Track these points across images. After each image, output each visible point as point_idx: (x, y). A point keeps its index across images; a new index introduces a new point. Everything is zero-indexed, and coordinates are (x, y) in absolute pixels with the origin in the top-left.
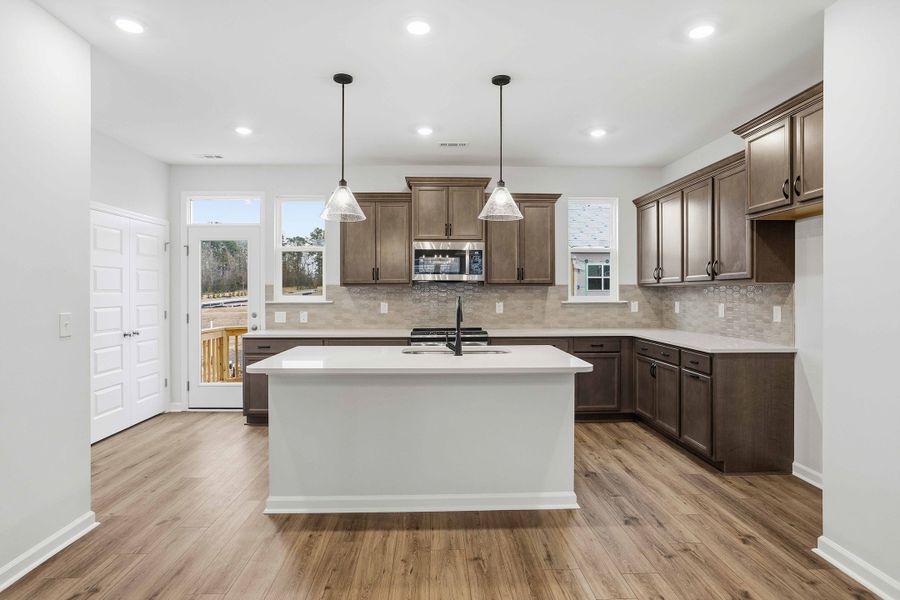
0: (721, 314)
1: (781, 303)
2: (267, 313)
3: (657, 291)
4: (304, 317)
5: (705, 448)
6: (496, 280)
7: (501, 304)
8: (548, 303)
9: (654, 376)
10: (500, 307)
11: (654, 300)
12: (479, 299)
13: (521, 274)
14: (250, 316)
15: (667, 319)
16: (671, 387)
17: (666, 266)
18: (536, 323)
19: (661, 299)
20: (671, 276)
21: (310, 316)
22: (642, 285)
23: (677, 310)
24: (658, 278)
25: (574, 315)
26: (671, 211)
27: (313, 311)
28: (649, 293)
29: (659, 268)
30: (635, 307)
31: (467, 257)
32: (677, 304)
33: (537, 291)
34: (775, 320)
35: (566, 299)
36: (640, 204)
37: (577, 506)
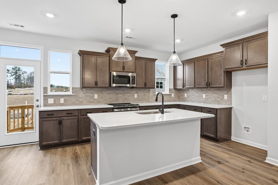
0: (204, 97)
1: (227, 94)
2: (44, 100)
4: (62, 101)
5: (214, 136)
6: (138, 86)
8: (150, 94)
10: (136, 96)
11: (178, 93)
12: (130, 93)
13: (145, 85)
14: (35, 101)
15: (181, 99)
18: (146, 101)
20: (189, 86)
21: (65, 100)
22: (175, 89)
24: (184, 87)
27: (67, 98)
29: (184, 84)
30: (173, 95)
31: (131, 78)
32: (186, 94)
34: (225, 99)
35: (155, 93)
37: (202, 161)
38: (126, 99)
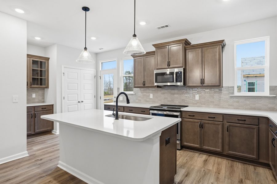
7: (198, 95)
8: (222, 96)
10: (197, 97)
13: (203, 82)
31: (174, 75)
35: (233, 93)
38: (183, 100)
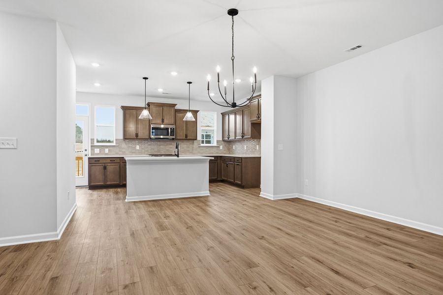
0: (245, 148)
2: (91, 149)
3: (228, 142)
4: (107, 151)
5: (240, 183)
6: (178, 138)
8: (194, 146)
9: (227, 166)
11: (227, 145)
12: (171, 144)
13: (186, 136)
14: (84, 151)
15: (231, 151)
16: (232, 169)
17: (231, 134)
18: (190, 153)
19: (229, 145)
20: (232, 137)
21: (109, 150)
22: (224, 140)
23: (234, 148)
24: (228, 138)
25: (202, 150)
26: (232, 117)
27: (111, 148)
28: (226, 143)
29: (229, 135)
30: (221, 147)
31: (170, 130)
32: (234, 146)
33: (191, 142)
34: (257, 149)
35: (200, 145)
36: (223, 115)
37: (209, 195)
